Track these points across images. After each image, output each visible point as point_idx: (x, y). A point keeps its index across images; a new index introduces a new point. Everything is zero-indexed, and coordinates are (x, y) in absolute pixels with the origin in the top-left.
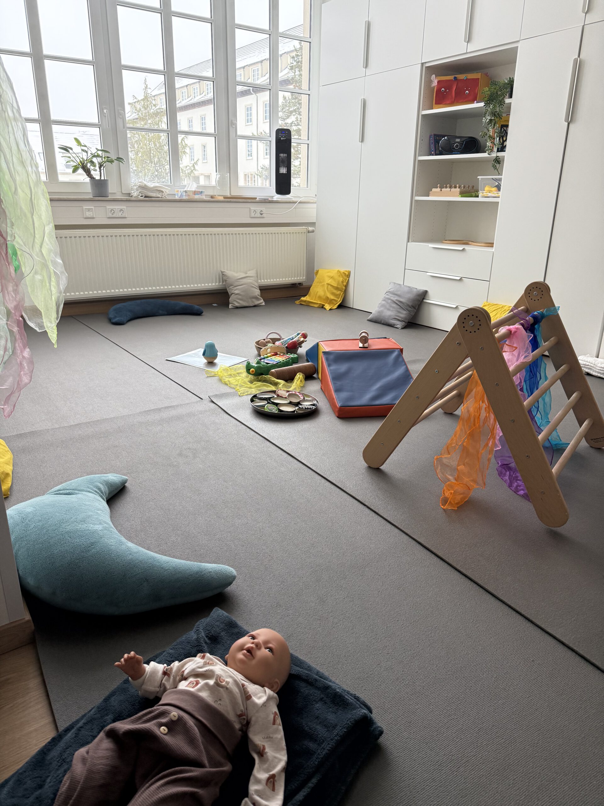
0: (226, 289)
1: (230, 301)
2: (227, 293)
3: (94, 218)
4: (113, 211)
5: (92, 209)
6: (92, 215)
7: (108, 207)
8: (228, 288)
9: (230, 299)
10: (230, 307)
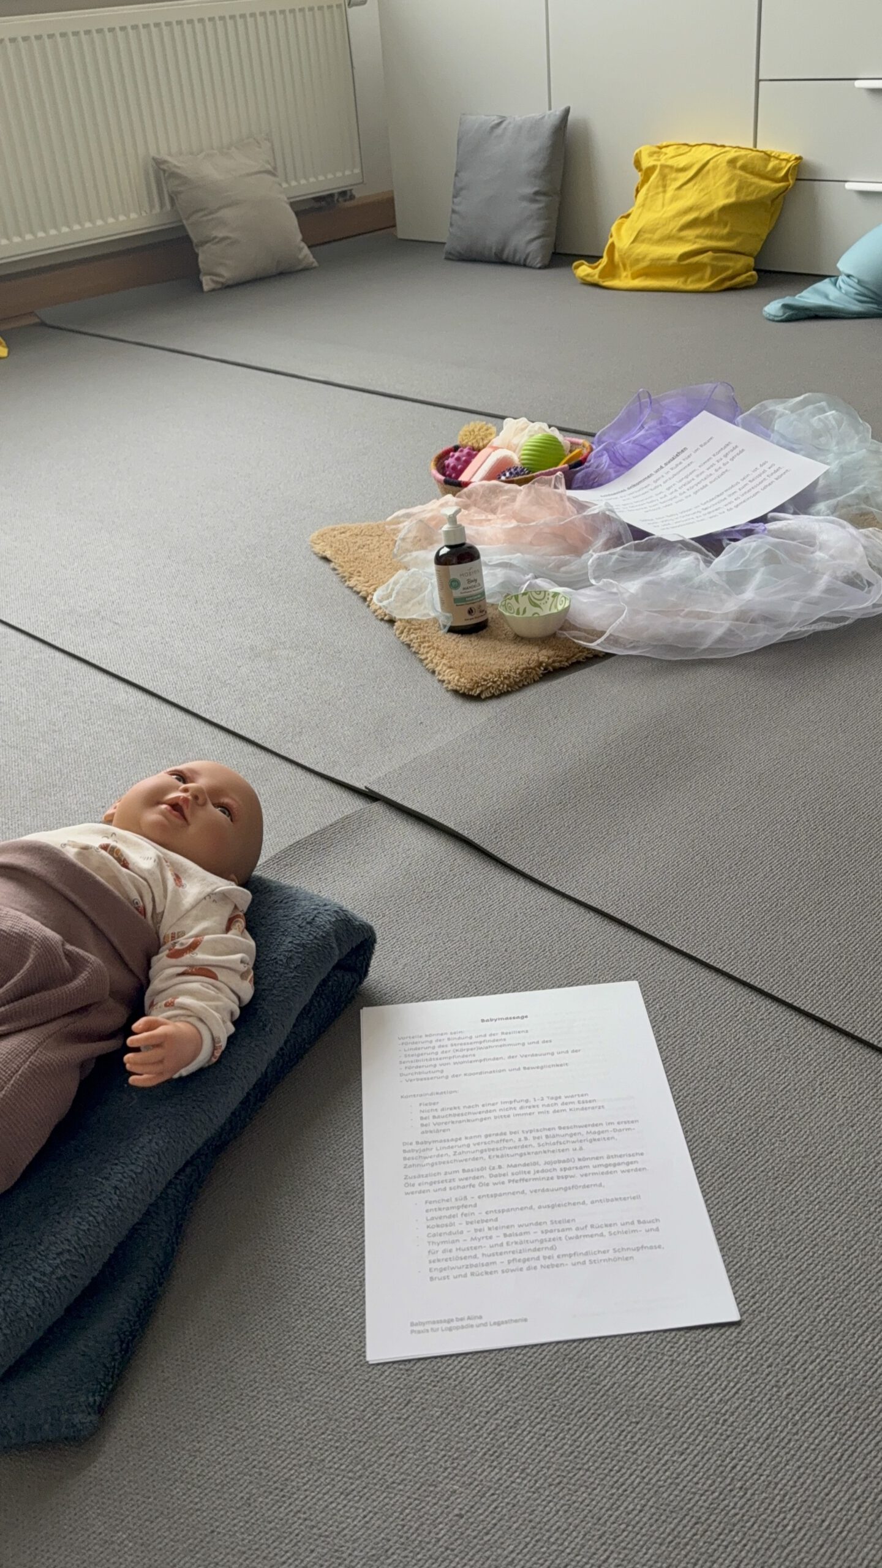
0: (183, 227)
1: (201, 265)
2: (187, 239)
8: (187, 219)
9: (201, 258)
10: (206, 288)
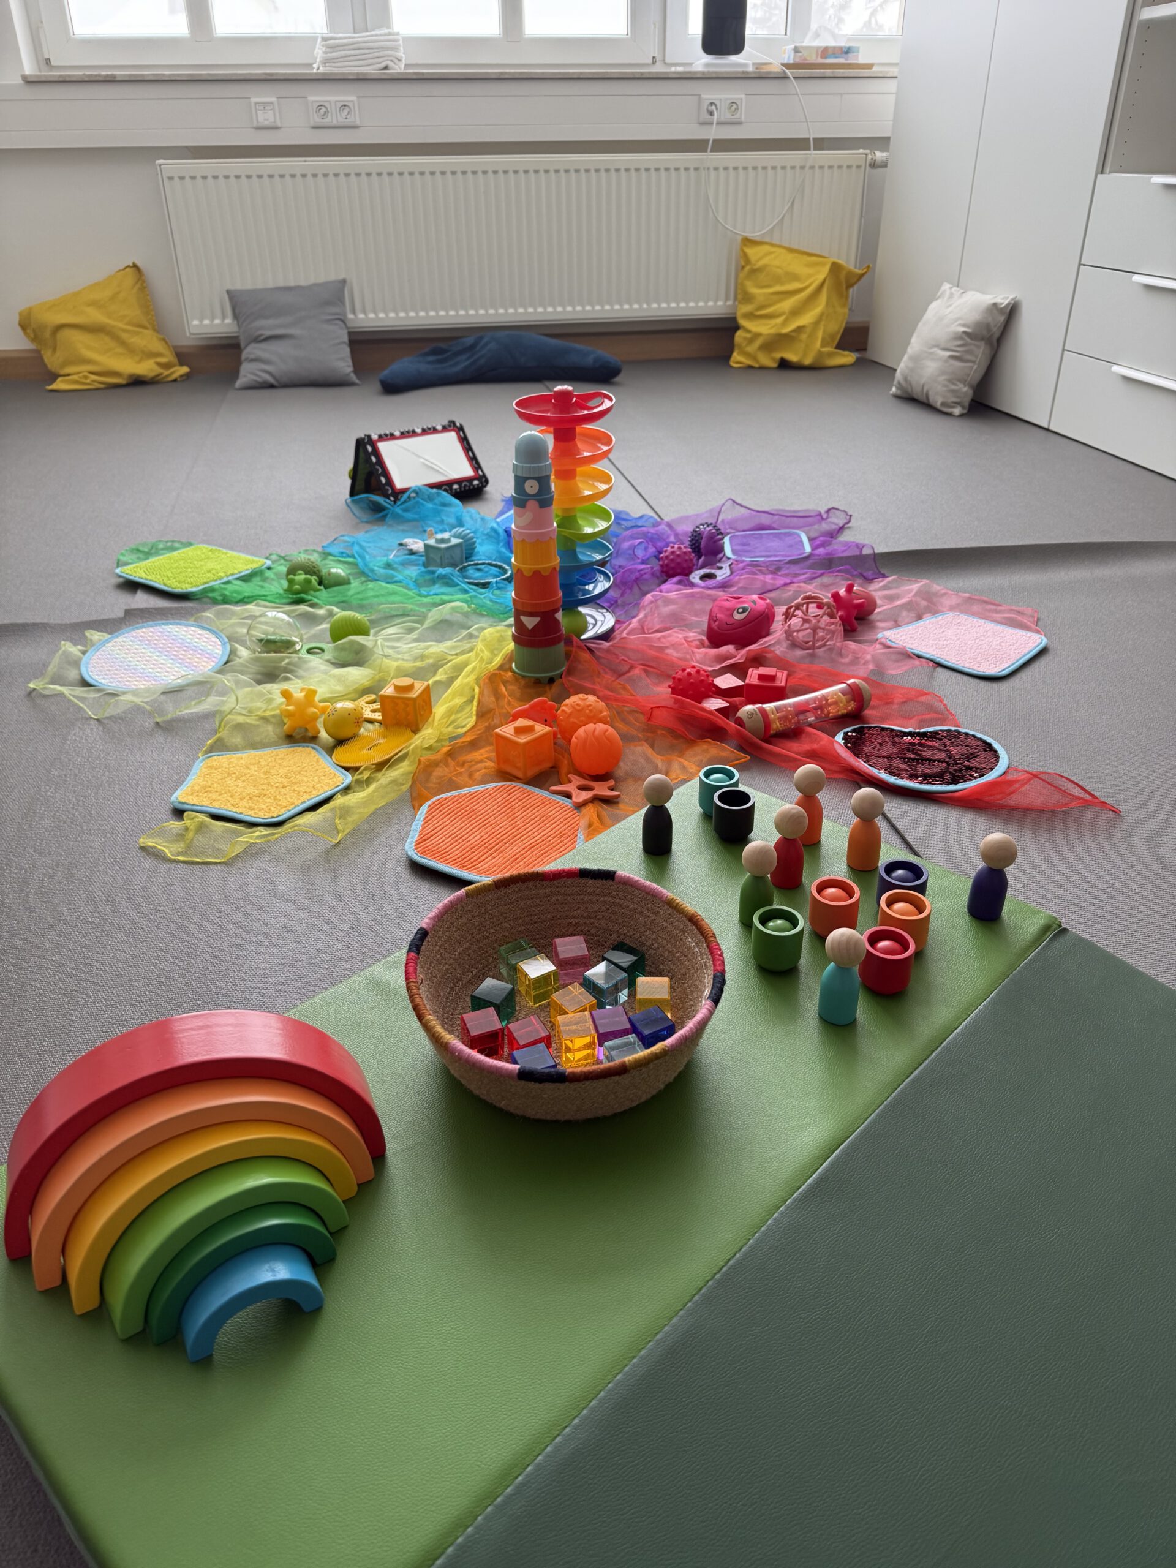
3: (276, 128)
4: (323, 110)
5: (272, 103)
6: (272, 119)
7: (311, 99)
